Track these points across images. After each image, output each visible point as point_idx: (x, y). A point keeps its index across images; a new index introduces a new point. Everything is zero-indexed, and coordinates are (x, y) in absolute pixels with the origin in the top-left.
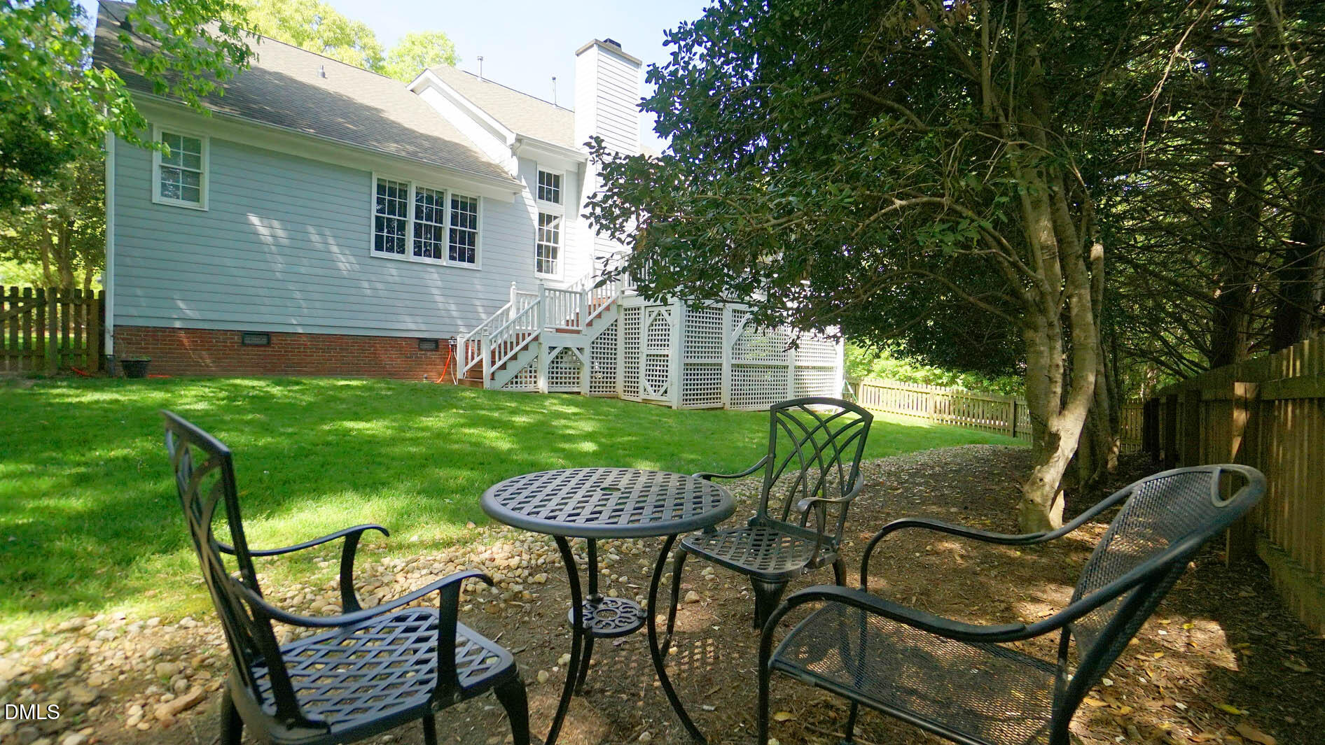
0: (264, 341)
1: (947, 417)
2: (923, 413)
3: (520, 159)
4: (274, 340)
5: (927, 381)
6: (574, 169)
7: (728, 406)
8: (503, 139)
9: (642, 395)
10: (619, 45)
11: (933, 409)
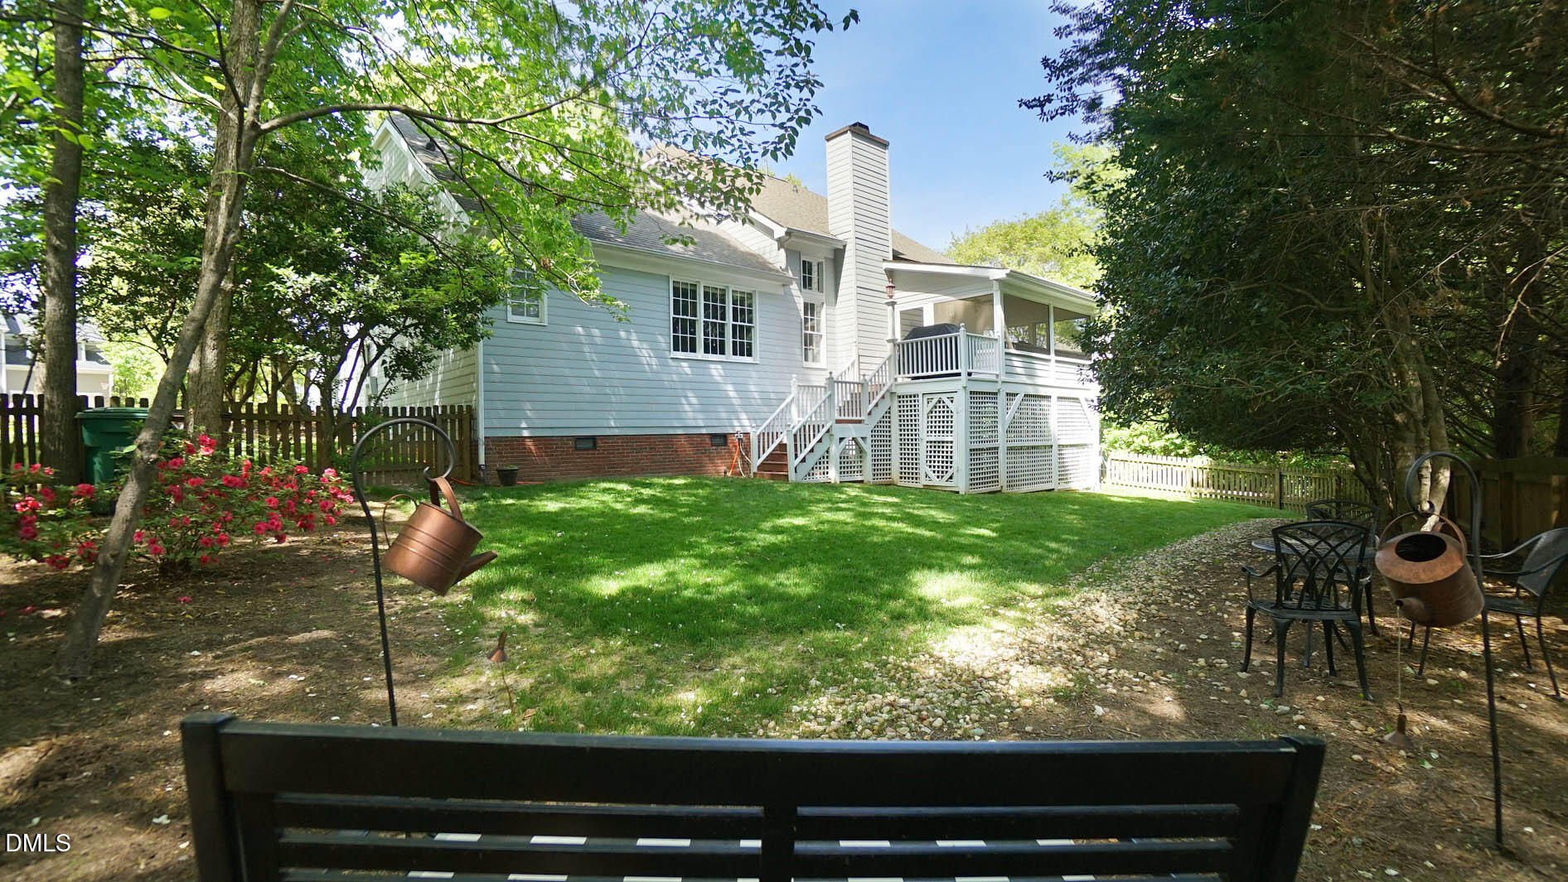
0: (590, 444)
1: (1205, 491)
2: (1179, 488)
3: (787, 251)
4: (600, 443)
5: (1166, 451)
6: (831, 256)
7: (1005, 490)
8: (770, 232)
9: (923, 481)
10: (867, 128)
11: (1189, 483)
